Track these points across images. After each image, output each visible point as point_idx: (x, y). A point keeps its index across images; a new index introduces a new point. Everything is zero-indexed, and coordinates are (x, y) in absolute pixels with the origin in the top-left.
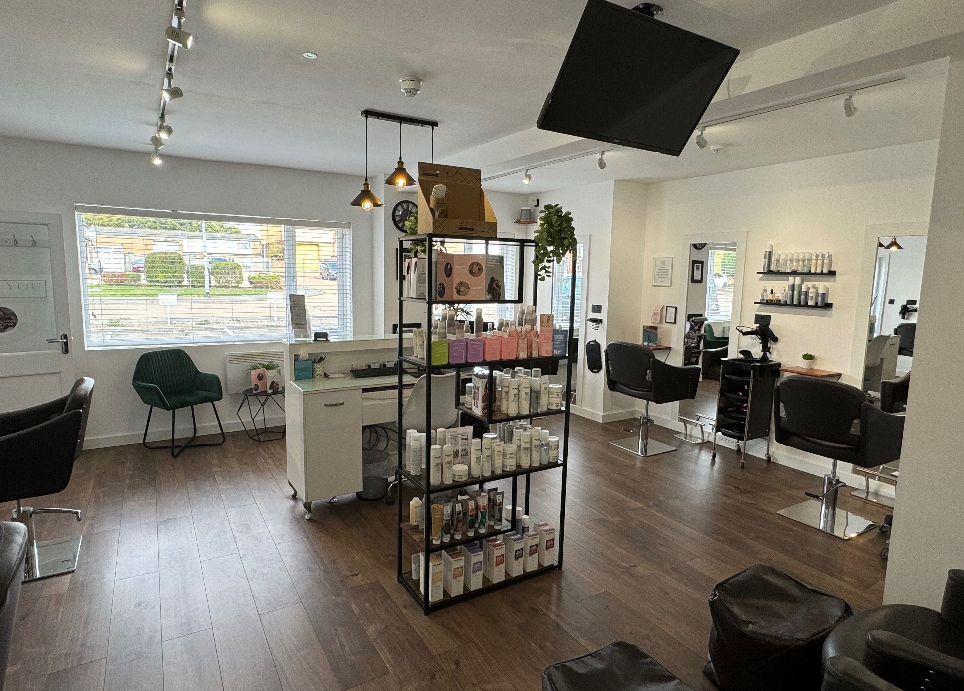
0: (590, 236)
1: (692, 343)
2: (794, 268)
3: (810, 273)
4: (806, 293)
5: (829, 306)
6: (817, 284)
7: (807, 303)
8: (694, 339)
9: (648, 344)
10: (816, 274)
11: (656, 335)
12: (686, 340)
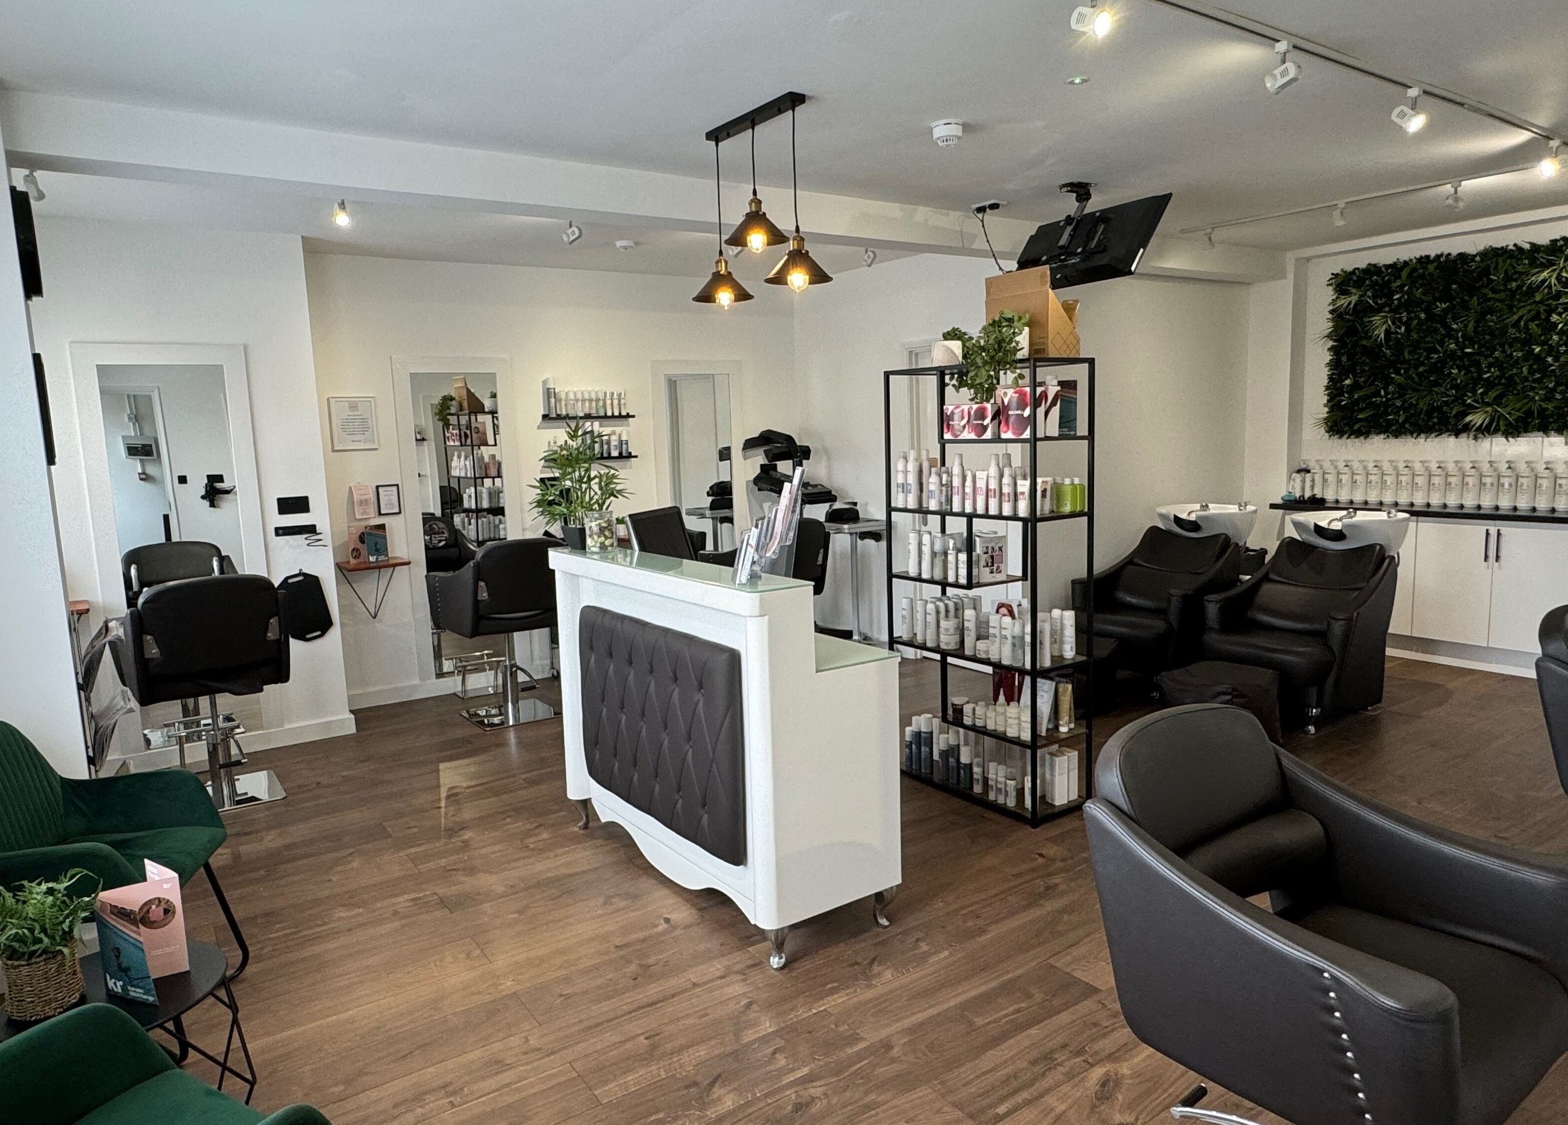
0: (245, 348)
1: (440, 541)
2: (587, 411)
3: (606, 417)
4: (608, 443)
5: (630, 456)
6: (618, 430)
7: (609, 454)
8: (443, 533)
9: (377, 559)
10: (613, 416)
11: (385, 538)
12: (427, 538)
